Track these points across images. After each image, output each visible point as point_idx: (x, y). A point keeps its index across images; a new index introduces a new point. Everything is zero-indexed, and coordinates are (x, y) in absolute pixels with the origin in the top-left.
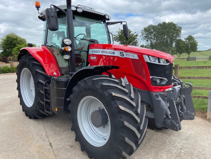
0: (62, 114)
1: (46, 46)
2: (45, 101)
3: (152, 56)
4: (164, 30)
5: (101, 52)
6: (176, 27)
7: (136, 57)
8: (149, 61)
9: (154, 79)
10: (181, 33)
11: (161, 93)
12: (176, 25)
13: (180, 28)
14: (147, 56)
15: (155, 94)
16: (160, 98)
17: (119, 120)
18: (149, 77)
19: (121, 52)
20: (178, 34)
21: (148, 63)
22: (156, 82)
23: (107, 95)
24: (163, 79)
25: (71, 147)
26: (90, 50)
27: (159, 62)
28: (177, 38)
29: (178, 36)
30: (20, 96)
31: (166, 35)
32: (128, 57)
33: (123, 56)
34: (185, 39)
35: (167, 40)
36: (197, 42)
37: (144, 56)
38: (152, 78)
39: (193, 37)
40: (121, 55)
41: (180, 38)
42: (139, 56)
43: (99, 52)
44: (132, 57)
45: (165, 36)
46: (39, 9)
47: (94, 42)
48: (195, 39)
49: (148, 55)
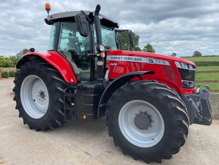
0: (91, 121)
1: (56, 51)
2: (66, 109)
3: (183, 63)
4: (124, 38)
5: (123, 58)
6: (135, 36)
7: (167, 63)
8: (181, 67)
9: (185, 83)
10: (139, 42)
11: (191, 95)
12: (134, 34)
13: (138, 37)
14: (178, 63)
15: (186, 96)
16: (191, 99)
17: (176, 119)
18: (181, 81)
19: (149, 59)
20: (137, 43)
21: (179, 69)
22: (186, 85)
23: (161, 98)
24: (191, 82)
25: (109, 152)
26: (107, 56)
27: (189, 68)
28: (136, 46)
29: (137, 44)
30: (19, 107)
31: (126, 42)
32: (158, 63)
33: (153, 62)
34: (145, 47)
35: (127, 47)
36: (155, 50)
37: (175, 62)
38: (183, 82)
39: (151, 46)
40: (150, 61)
41: (138, 46)
42: (170, 62)
43: (121, 59)
44: (163, 64)
45: (124, 44)
46: (49, 11)
47: (109, 48)
48: (153, 48)
49: (180, 62)
